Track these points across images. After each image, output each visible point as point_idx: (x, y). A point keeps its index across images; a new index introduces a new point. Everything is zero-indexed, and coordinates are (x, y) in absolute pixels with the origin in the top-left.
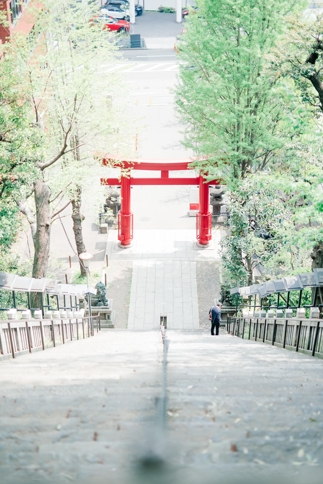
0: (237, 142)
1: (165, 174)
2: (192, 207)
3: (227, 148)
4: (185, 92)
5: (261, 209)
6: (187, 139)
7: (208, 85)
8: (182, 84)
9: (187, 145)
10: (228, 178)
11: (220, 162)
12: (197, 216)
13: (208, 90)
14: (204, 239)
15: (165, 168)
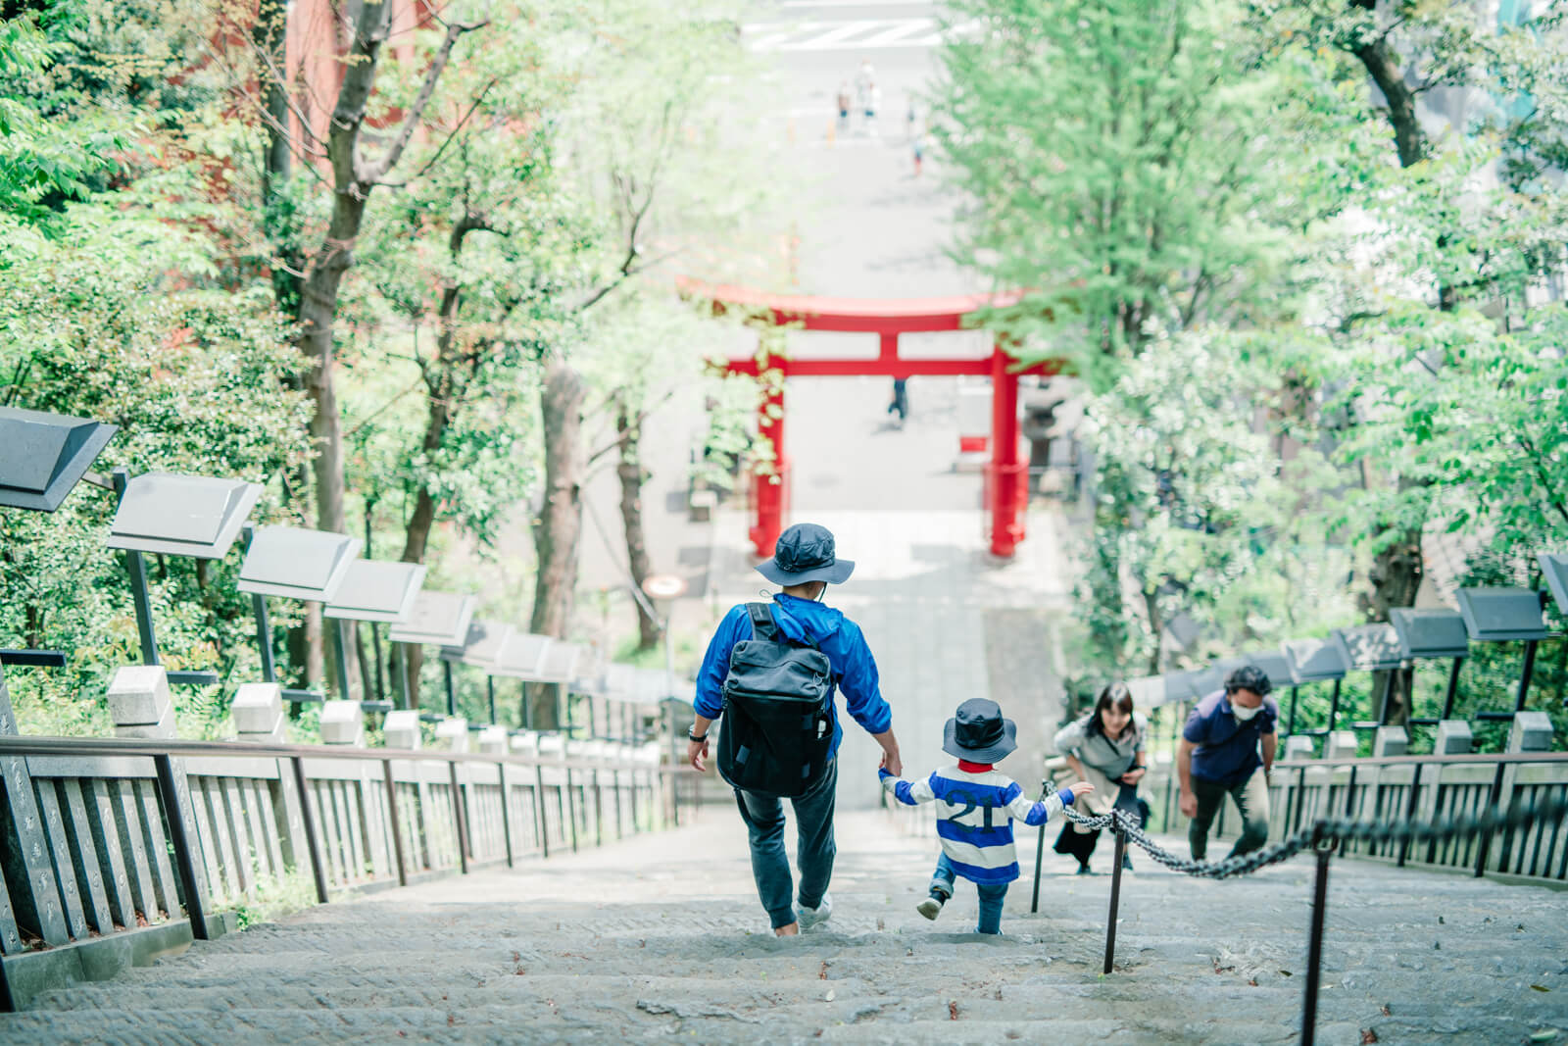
0: (1112, 248)
1: (889, 344)
2: (969, 446)
3: (1080, 265)
4: (955, 102)
5: (1188, 447)
6: (958, 241)
7: (1026, 81)
8: (947, 78)
9: (963, 259)
10: (1082, 354)
11: (1061, 309)
12: (984, 472)
13: (1029, 95)
14: (1003, 541)
15: (890, 329)
